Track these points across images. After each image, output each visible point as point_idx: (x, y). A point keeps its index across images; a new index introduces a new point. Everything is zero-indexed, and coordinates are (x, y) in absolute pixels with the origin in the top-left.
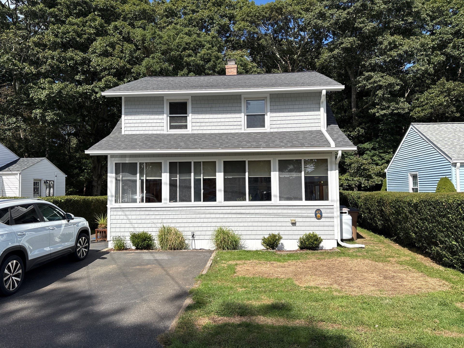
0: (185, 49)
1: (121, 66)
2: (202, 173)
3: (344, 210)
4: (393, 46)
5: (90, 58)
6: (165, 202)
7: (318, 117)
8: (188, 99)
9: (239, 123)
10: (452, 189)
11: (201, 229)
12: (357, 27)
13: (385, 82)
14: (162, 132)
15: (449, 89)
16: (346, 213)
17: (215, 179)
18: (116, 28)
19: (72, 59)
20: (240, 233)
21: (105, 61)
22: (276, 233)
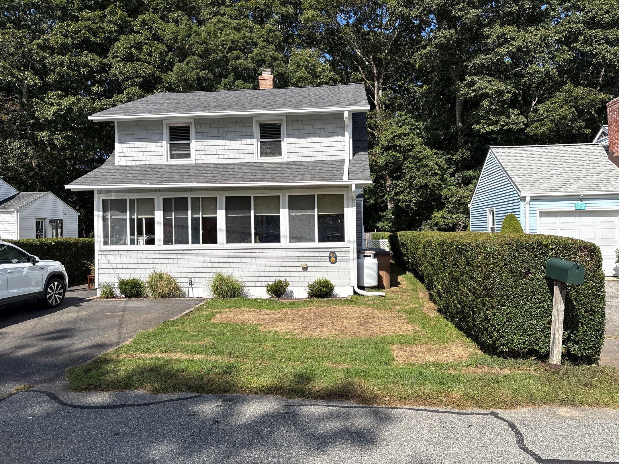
0: (231, 49)
1: (149, 74)
2: (201, 210)
3: (368, 253)
4: (502, 40)
5: (111, 64)
6: (159, 243)
7: (343, 143)
8: (191, 123)
9: (251, 151)
10: (518, 229)
11: (200, 275)
12: (455, 16)
13: (491, 90)
14: (161, 162)
15: (576, 98)
16: (370, 256)
17: (216, 217)
18: (144, 23)
19: (86, 65)
20: (244, 279)
21: (128, 67)
22: (282, 279)
